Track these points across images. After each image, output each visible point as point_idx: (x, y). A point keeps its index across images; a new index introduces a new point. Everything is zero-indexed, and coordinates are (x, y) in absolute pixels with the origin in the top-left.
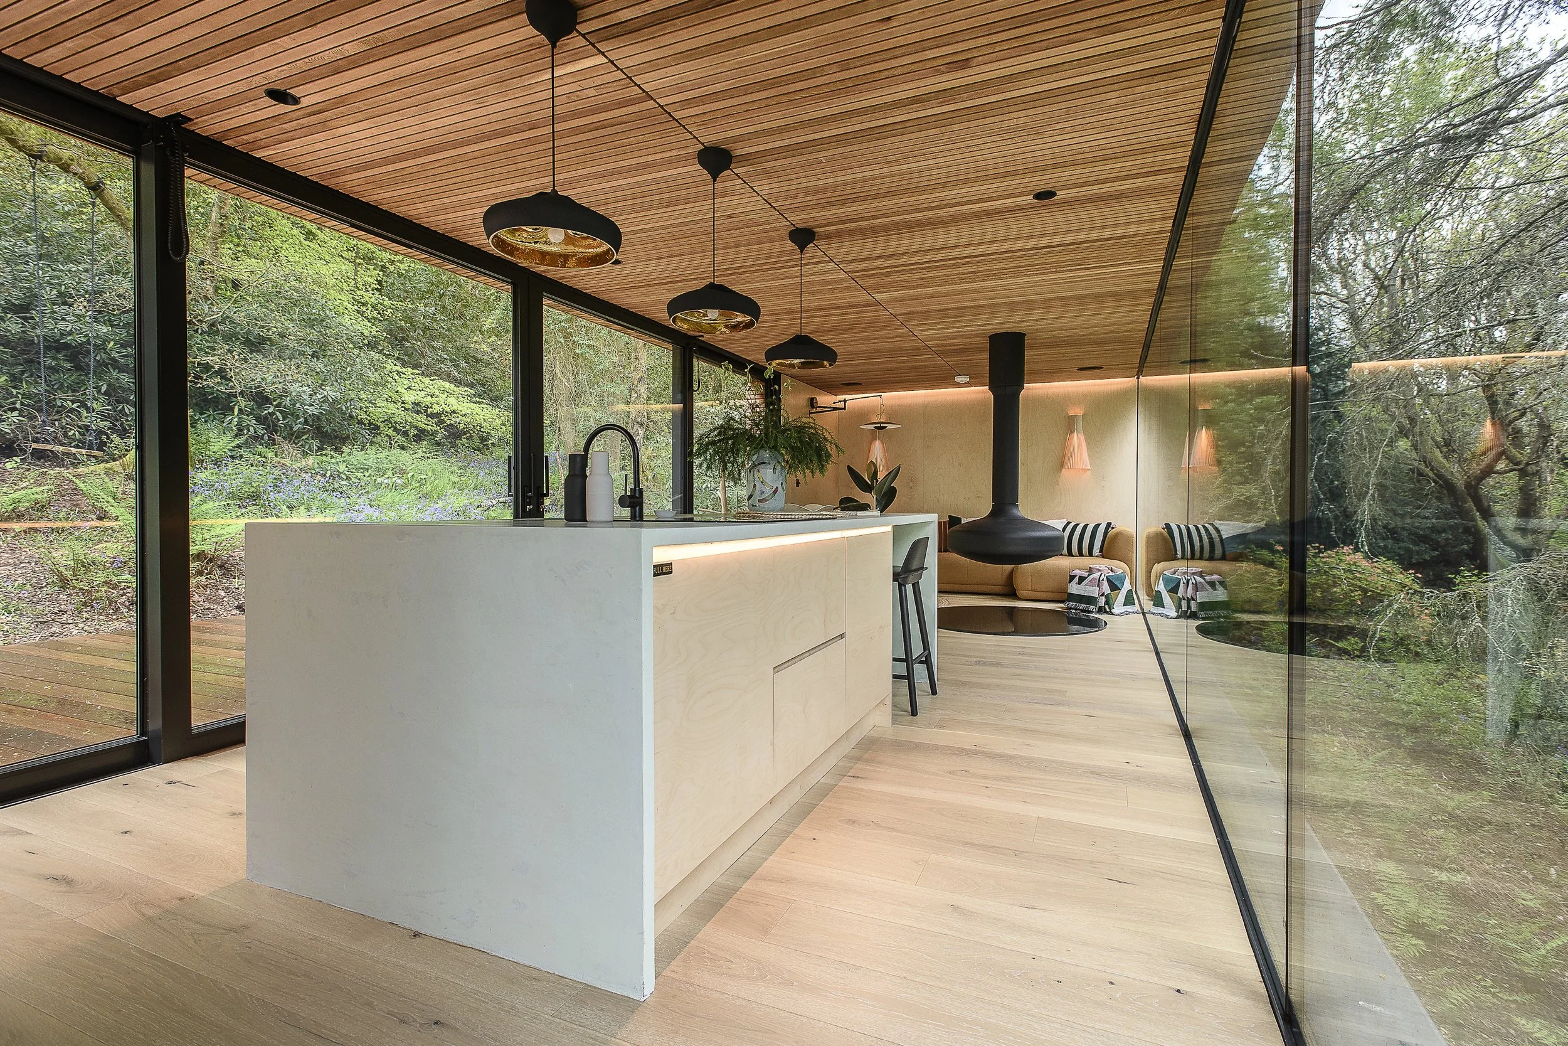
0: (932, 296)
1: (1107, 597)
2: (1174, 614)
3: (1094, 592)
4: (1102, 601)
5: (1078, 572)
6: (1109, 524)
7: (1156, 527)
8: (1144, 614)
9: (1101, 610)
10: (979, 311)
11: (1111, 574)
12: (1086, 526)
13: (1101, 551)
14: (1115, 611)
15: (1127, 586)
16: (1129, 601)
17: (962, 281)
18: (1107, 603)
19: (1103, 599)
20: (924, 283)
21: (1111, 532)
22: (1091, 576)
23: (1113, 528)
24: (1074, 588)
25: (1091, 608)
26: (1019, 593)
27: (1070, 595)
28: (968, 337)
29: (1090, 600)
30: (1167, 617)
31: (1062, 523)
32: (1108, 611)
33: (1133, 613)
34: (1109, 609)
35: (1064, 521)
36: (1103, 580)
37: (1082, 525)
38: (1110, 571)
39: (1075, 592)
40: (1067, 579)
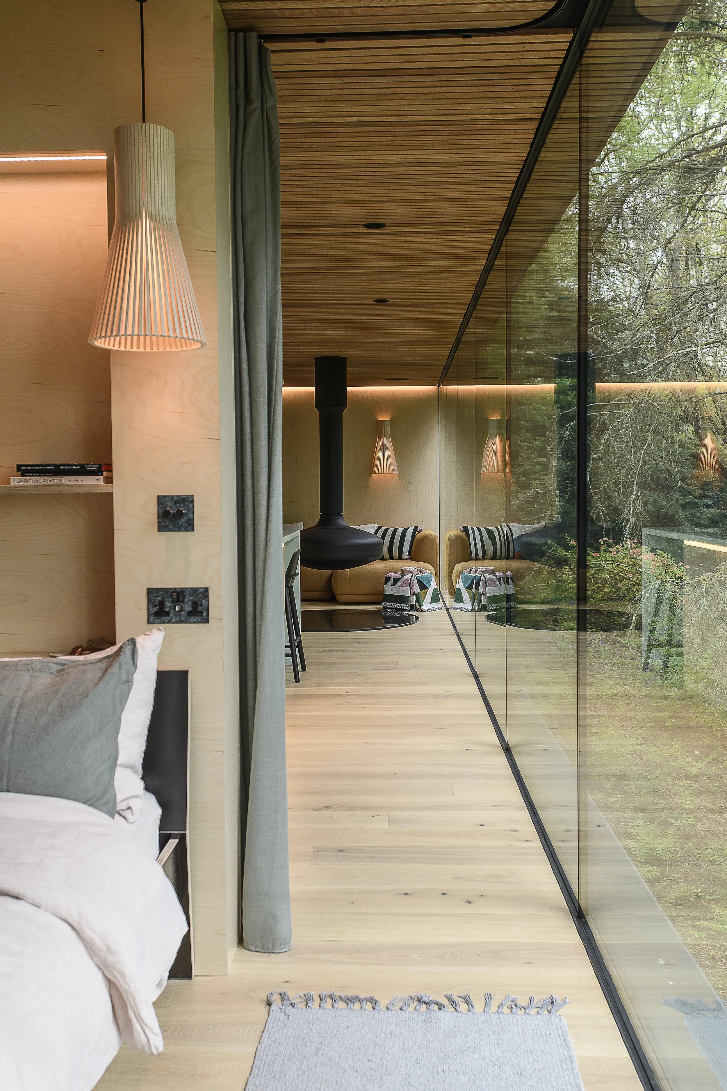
1: (417, 596)
2: (470, 608)
3: (406, 592)
4: (413, 600)
5: (392, 575)
6: (416, 529)
7: (455, 531)
8: (447, 609)
9: (412, 608)
11: (420, 575)
12: (395, 531)
13: (410, 554)
14: (425, 608)
15: (433, 585)
16: (435, 598)
18: (418, 601)
19: (414, 598)
21: (418, 536)
22: (405, 578)
23: (419, 532)
24: (390, 589)
25: (405, 606)
26: (340, 597)
27: (387, 596)
29: (403, 599)
30: (466, 610)
31: (373, 527)
32: (418, 607)
33: (439, 609)
34: (420, 606)
35: (376, 525)
36: (414, 580)
37: (392, 529)
38: (419, 572)
39: (390, 592)
40: (383, 581)
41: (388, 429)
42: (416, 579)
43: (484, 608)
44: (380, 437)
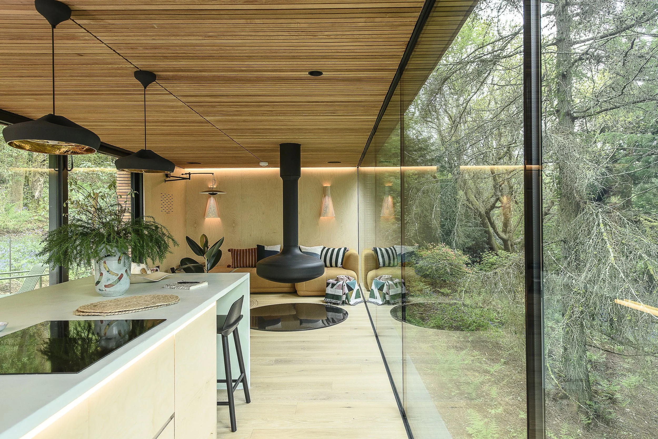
0: (244, 121)
1: (347, 295)
2: (381, 302)
3: (339, 292)
4: (344, 298)
5: (331, 281)
6: (345, 249)
7: (369, 251)
8: (365, 302)
9: (344, 303)
10: (274, 131)
11: (348, 281)
12: (333, 250)
13: (342, 264)
14: (351, 303)
15: (357, 287)
16: (358, 296)
17: (263, 115)
18: (347, 298)
19: (344, 297)
20: (239, 114)
21: (347, 253)
22: (339, 283)
23: (347, 251)
24: (329, 290)
25: (339, 302)
26: (299, 293)
27: (327, 294)
28: (267, 144)
29: (337, 297)
30: (378, 304)
31: (321, 248)
32: (347, 302)
33: (360, 302)
34: (348, 301)
35: (322, 247)
36: (344, 285)
37: (331, 249)
38: (347, 279)
39: (330, 293)
40: (326, 285)
41: (329, 192)
42: (346, 285)
43: (388, 303)
44: (325, 196)
